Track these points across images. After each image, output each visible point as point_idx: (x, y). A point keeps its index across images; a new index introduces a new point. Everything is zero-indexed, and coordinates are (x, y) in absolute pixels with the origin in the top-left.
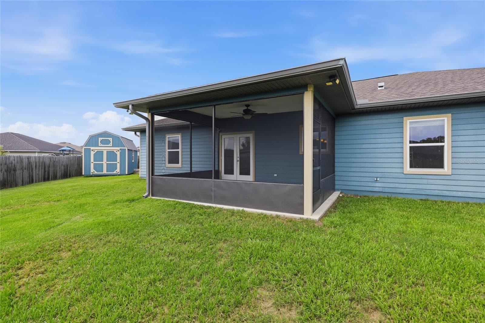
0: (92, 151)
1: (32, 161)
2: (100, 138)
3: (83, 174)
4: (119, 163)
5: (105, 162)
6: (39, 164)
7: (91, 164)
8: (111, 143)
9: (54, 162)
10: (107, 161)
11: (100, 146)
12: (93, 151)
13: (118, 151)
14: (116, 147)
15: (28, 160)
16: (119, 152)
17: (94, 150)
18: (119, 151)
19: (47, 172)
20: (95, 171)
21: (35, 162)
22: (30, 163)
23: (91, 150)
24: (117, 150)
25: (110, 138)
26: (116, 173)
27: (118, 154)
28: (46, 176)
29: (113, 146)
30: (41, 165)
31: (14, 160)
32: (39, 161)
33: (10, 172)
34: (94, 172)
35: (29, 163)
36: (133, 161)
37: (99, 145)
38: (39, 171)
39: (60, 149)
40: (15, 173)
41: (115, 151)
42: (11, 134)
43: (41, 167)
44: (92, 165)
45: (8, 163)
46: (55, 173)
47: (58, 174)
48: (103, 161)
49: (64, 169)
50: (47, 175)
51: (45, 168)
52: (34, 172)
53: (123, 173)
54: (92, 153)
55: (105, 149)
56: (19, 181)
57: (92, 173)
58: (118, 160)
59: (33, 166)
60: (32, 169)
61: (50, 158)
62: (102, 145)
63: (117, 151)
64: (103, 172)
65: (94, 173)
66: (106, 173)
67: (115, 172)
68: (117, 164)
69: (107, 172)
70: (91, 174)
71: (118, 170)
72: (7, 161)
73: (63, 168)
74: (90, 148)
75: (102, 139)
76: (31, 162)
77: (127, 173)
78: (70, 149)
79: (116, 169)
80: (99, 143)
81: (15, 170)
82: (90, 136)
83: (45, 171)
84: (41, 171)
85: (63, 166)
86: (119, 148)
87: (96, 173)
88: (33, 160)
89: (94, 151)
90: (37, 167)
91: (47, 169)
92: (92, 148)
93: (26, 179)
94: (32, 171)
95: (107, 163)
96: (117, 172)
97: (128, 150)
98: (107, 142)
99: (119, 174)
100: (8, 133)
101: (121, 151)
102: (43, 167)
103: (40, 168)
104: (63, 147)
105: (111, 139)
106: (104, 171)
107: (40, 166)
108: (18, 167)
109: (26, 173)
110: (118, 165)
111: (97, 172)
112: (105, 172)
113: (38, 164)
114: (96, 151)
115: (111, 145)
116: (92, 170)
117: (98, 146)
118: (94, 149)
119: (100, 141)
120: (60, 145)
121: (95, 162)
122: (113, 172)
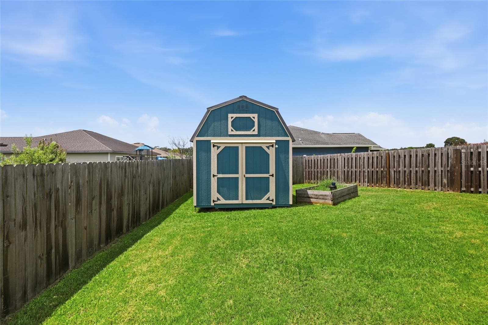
0: (214, 146)
1: (59, 186)
2: (230, 116)
4: (272, 175)
5: (242, 175)
6: (91, 191)
7: (212, 178)
8: (256, 127)
10: (247, 173)
11: (231, 136)
12: (216, 148)
13: (271, 148)
14: (265, 135)
16: (274, 148)
17: (219, 145)
18: (272, 146)
19: (115, 213)
20: (220, 197)
21: (74, 187)
22: (49, 195)
23: (212, 146)
24: (268, 145)
25: (253, 112)
26: (268, 202)
27: (272, 152)
28: (114, 225)
29: (259, 135)
30: (96, 193)
34: (218, 199)
37: (230, 133)
38: (89, 216)
39: (137, 149)
41: (264, 147)
42: (83, 131)
43: (97, 200)
44: (214, 182)
47: (142, 209)
48: (237, 173)
49: (154, 190)
50: (116, 219)
51: (109, 198)
52: (71, 224)
53: (281, 202)
54: (214, 153)
55: (242, 142)
57: (214, 201)
58: (272, 169)
59: (65, 204)
60: (62, 215)
61: (123, 167)
62: (235, 133)
63: (268, 147)
64: (237, 199)
65: (219, 202)
66: (245, 202)
67: (264, 201)
68: (268, 178)
69: (247, 199)
70: (212, 204)
71: (272, 194)
73: (151, 189)
74: (210, 141)
75: (235, 115)
76: (57, 190)
77: (291, 202)
78: (148, 148)
79: (268, 191)
80: (230, 127)
82: (208, 109)
83: (109, 209)
84: (96, 214)
85: (151, 186)
86: (273, 140)
87: (223, 201)
89: (218, 147)
90: (83, 201)
91: (115, 202)
92: (214, 140)
94: (62, 224)
95: (248, 176)
96: (268, 199)
98: (249, 124)
99: (274, 203)
100: (80, 130)
101: (277, 146)
102: (104, 198)
103: (95, 203)
105: (255, 117)
106: (240, 197)
107: (93, 199)
110: (272, 182)
111: (226, 200)
112: (242, 199)
114: (223, 147)
115: (256, 133)
116: (215, 195)
117: (228, 135)
118: (219, 142)
119: (230, 120)
120: (135, 145)
121: (220, 176)
122: (260, 199)
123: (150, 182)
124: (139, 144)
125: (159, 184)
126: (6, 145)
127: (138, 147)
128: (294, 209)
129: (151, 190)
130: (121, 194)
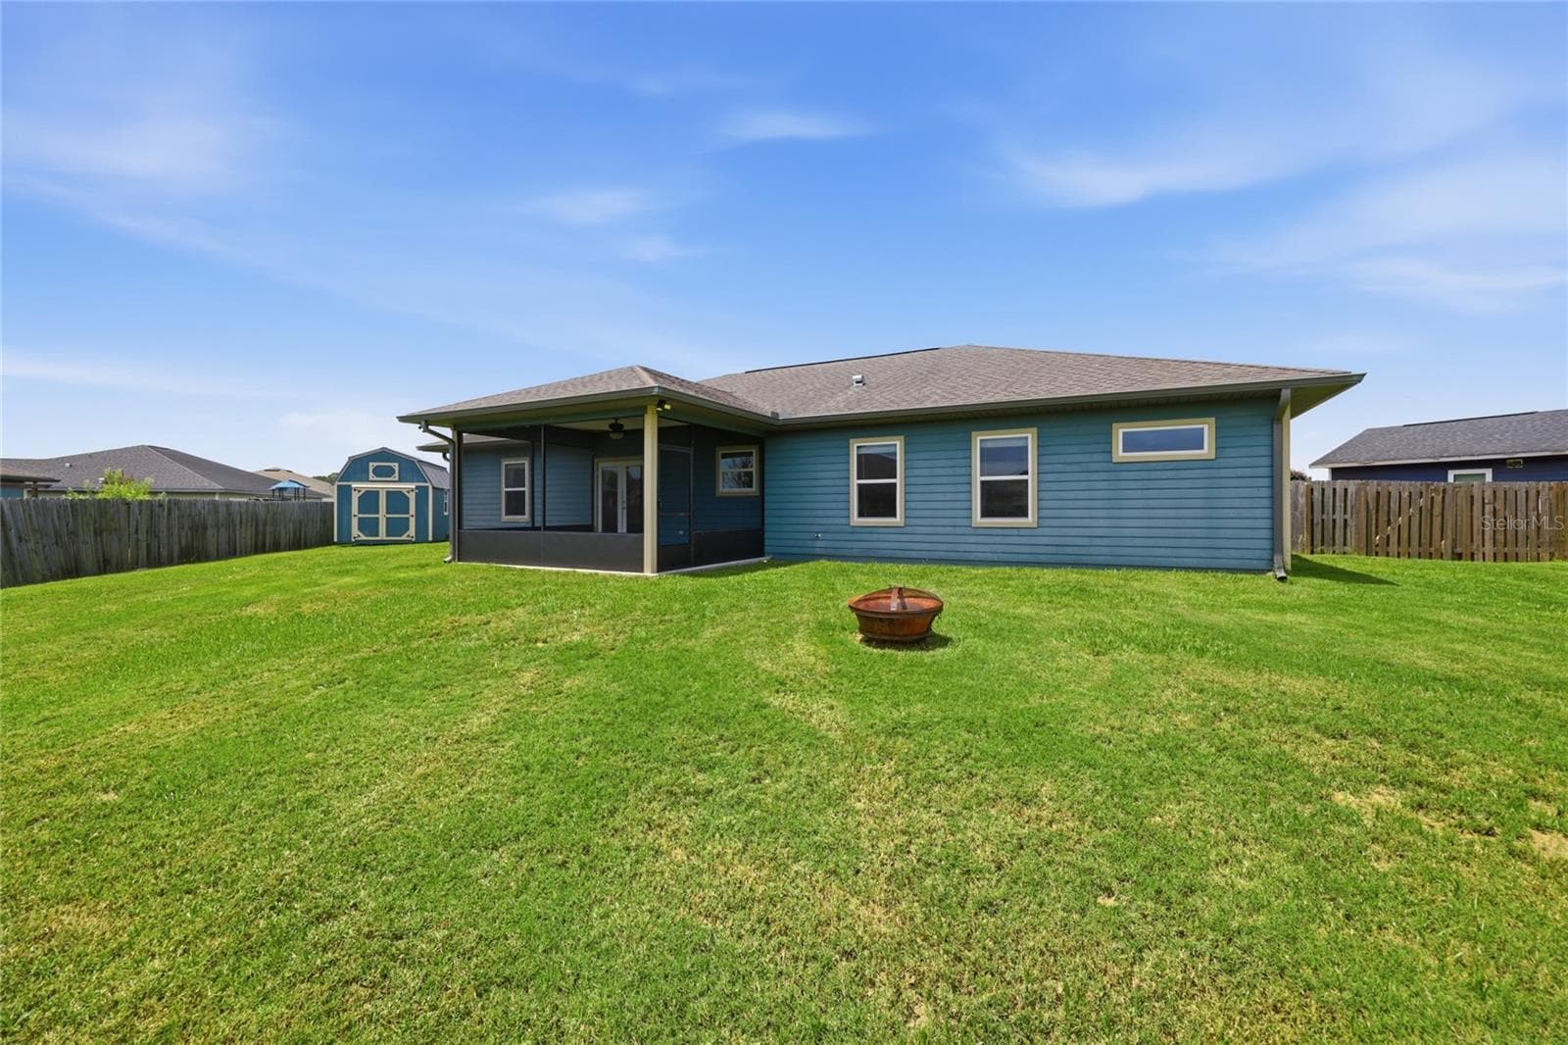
0: (355, 490)
2: (371, 464)
3: (336, 540)
4: (412, 516)
5: (382, 516)
6: (247, 518)
7: (353, 518)
8: (397, 474)
9: (275, 514)
10: (387, 513)
11: (372, 481)
12: (357, 492)
13: (411, 492)
14: (406, 482)
15: (228, 510)
16: (414, 493)
17: (359, 490)
18: (413, 491)
19: (261, 534)
20: (361, 534)
21: (239, 514)
22: (231, 516)
24: (408, 490)
25: (394, 462)
26: (408, 539)
27: (412, 497)
28: (260, 543)
29: (400, 481)
30: (250, 519)
31: (204, 508)
32: (247, 511)
33: (197, 531)
34: (359, 536)
35: (229, 514)
36: (446, 514)
37: (371, 479)
38: (246, 530)
39: (274, 487)
40: (205, 533)
41: (404, 491)
44: (355, 522)
45: (193, 514)
46: (277, 537)
47: (282, 538)
48: (378, 513)
49: (294, 528)
50: (261, 540)
51: (257, 526)
52: (238, 532)
53: (422, 538)
54: (355, 496)
55: (383, 486)
56: (212, 548)
57: (355, 537)
58: (412, 511)
59: (236, 521)
60: (235, 526)
62: (376, 479)
63: (408, 492)
64: (377, 535)
65: (359, 538)
66: (385, 538)
67: (404, 538)
68: (408, 518)
69: (387, 536)
70: (354, 540)
71: (412, 531)
72: (193, 509)
74: (350, 486)
75: (376, 464)
76: (233, 514)
77: (430, 539)
78: (297, 486)
79: (408, 529)
80: (371, 474)
81: (205, 528)
82: (350, 458)
83: (257, 533)
84: (249, 530)
85: (292, 524)
86: (413, 486)
87: (363, 538)
88: (235, 509)
89: (359, 492)
90: (244, 521)
91: (261, 528)
92: (354, 485)
93: (224, 546)
94: (234, 531)
95: (388, 516)
96: (408, 536)
97: (434, 488)
98: (389, 472)
99: (414, 540)
100: (143, 446)
101: (417, 491)
102: (254, 523)
103: (249, 524)
104: (280, 482)
105: (396, 466)
106: (380, 534)
108: (210, 521)
109: (224, 534)
110: (412, 522)
111: (367, 536)
112: (382, 536)
113: (244, 517)
114: (364, 491)
115: (397, 479)
116: (355, 532)
117: (367, 480)
118: (359, 486)
119: (371, 469)
120: (267, 475)
121: (360, 516)
122: (400, 536)
123: (290, 520)
124: (278, 470)
125: (301, 524)
126: (58, 481)
127: (279, 482)
128: (432, 545)
129: (291, 526)
130: (265, 525)
